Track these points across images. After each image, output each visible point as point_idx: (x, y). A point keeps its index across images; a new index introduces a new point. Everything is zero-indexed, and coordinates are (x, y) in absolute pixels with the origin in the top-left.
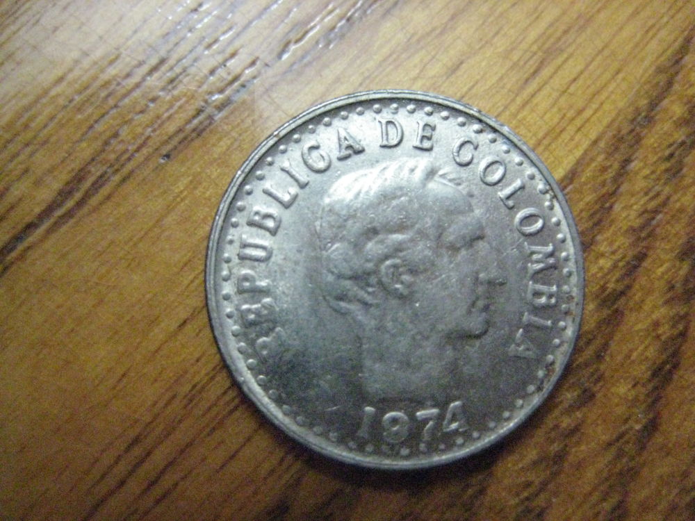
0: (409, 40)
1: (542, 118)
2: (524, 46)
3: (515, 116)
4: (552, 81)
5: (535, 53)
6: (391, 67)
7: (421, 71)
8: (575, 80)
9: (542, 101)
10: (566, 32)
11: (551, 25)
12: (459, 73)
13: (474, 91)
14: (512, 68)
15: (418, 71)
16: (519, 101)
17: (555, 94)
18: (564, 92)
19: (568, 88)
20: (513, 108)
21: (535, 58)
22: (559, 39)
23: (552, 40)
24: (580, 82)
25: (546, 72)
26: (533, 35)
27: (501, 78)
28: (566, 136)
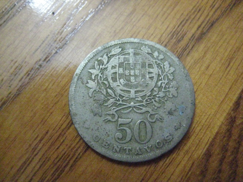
0: (194, 61)
1: (232, 77)
2: (224, 58)
3: (225, 77)
4: (233, 66)
5: (227, 60)
6: (192, 69)
7: (199, 69)
8: (239, 65)
9: (232, 72)
10: (235, 52)
11: (230, 51)
12: (209, 68)
13: (214, 73)
14: (222, 65)
15: (198, 69)
16: (226, 73)
17: (235, 70)
18: (237, 69)
19: (238, 68)
20: (225, 75)
21: (228, 61)
22: (233, 54)
23: (231, 55)
24: (241, 65)
25: (231, 64)
26: (226, 54)
27: (220, 68)
28: (239, 81)
